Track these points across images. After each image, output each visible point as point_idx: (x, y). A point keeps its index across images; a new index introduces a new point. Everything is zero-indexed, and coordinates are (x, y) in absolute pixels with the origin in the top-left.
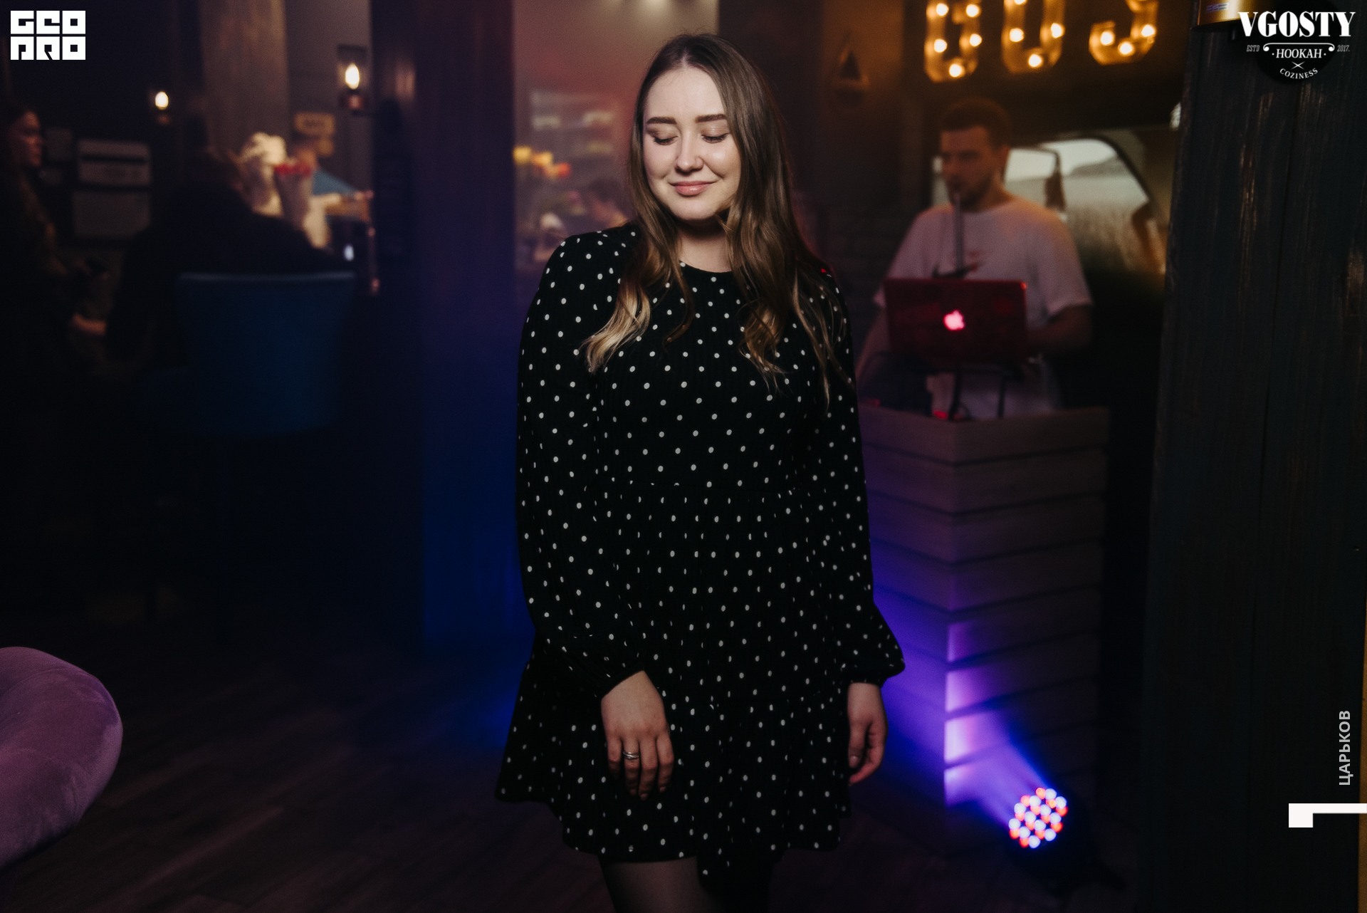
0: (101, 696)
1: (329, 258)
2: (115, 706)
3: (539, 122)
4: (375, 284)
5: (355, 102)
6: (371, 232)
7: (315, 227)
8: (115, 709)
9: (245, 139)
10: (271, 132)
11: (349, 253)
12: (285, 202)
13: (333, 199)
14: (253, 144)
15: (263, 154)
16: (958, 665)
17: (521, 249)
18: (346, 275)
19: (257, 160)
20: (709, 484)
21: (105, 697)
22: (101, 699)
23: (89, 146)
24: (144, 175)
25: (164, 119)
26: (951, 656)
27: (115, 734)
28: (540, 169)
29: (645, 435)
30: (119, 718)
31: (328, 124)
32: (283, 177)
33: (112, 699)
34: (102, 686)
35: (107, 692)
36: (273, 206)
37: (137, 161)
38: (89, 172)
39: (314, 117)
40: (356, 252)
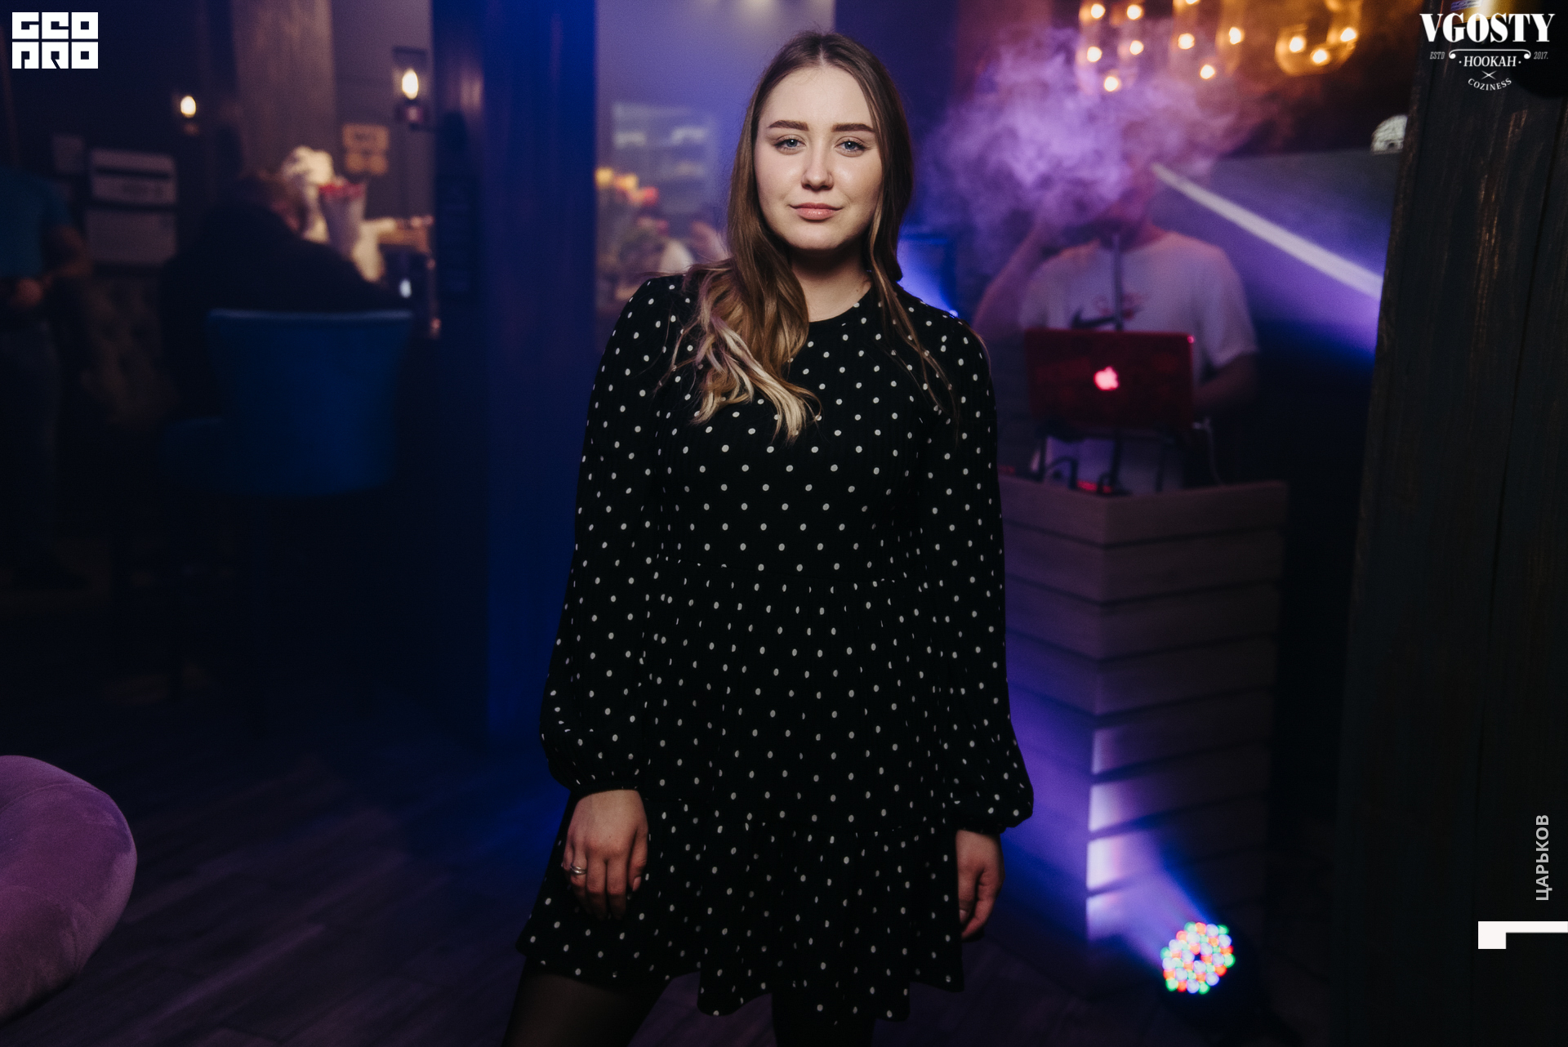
0: (110, 815)
1: (382, 294)
2: (128, 828)
3: (623, 139)
4: (436, 325)
5: (413, 114)
6: (431, 264)
7: (366, 257)
8: (129, 832)
9: (285, 153)
10: (315, 147)
11: (406, 289)
12: (331, 227)
13: (387, 225)
14: (295, 161)
15: (307, 172)
16: (1105, 778)
17: (603, 286)
18: (402, 315)
19: (300, 179)
20: (761, 567)
21: (117, 818)
22: (112, 822)
23: (104, 158)
24: (169, 192)
25: (191, 129)
26: (1097, 767)
27: (128, 863)
28: (624, 194)
29: (725, 507)
30: (133, 844)
31: (380, 137)
32: (329, 199)
33: (125, 820)
34: (114, 804)
35: (120, 812)
36: (318, 231)
37: (160, 176)
38: (103, 187)
39: (366, 130)
40: (413, 288)
